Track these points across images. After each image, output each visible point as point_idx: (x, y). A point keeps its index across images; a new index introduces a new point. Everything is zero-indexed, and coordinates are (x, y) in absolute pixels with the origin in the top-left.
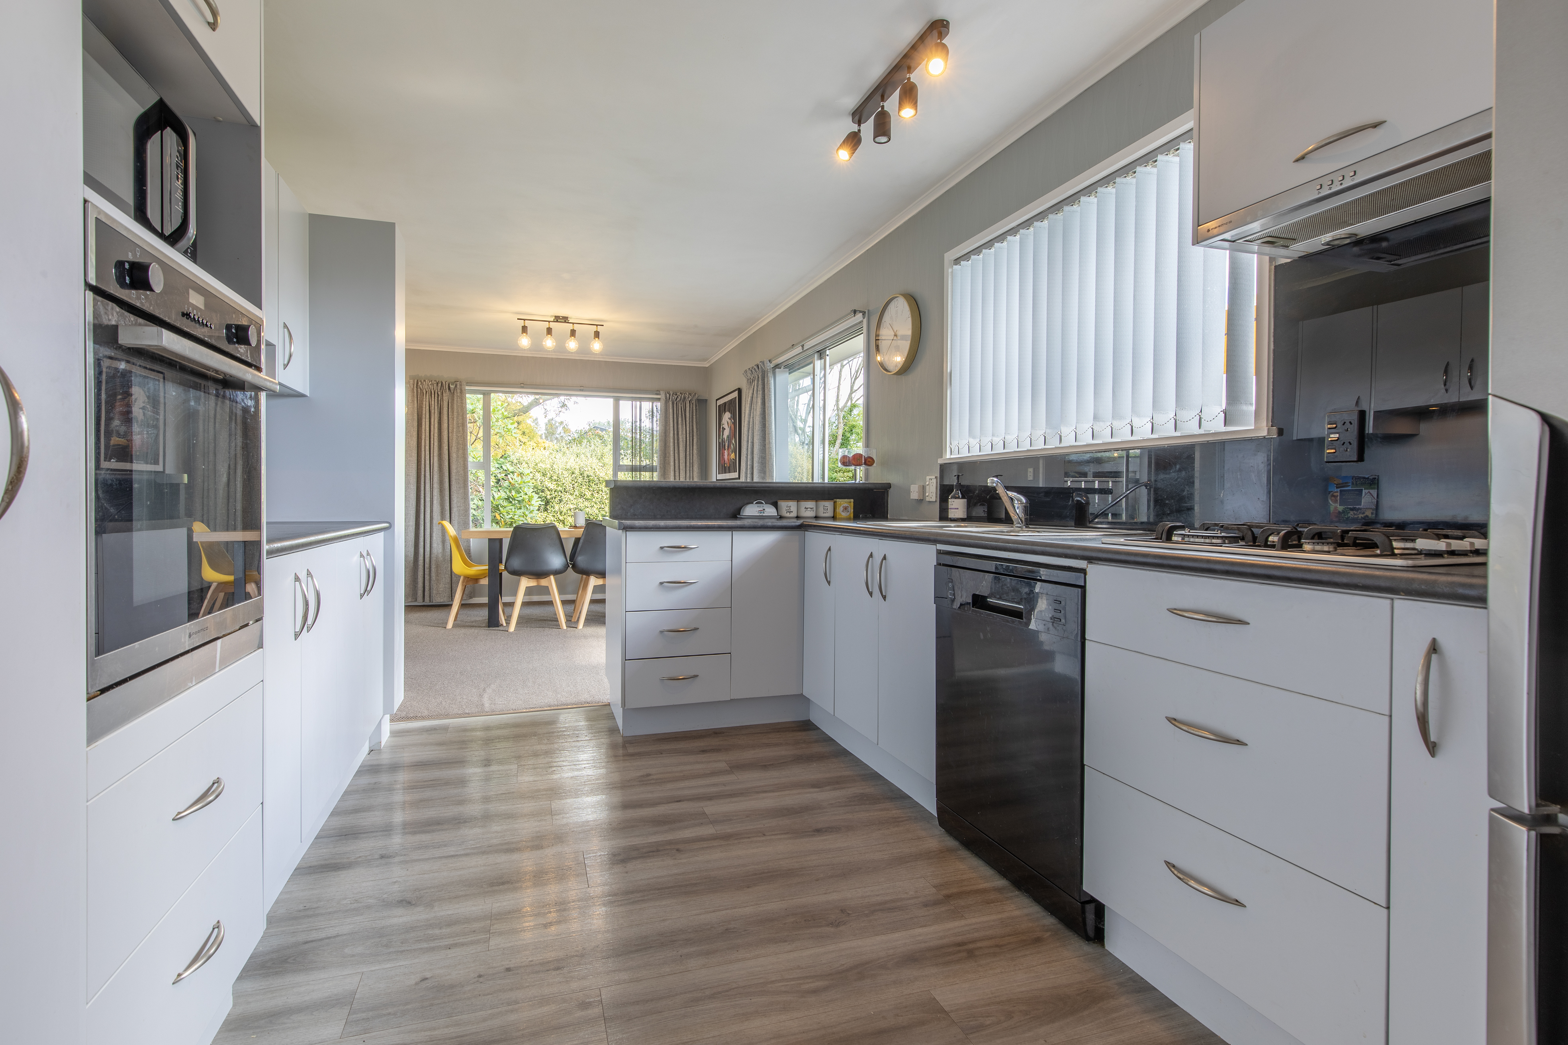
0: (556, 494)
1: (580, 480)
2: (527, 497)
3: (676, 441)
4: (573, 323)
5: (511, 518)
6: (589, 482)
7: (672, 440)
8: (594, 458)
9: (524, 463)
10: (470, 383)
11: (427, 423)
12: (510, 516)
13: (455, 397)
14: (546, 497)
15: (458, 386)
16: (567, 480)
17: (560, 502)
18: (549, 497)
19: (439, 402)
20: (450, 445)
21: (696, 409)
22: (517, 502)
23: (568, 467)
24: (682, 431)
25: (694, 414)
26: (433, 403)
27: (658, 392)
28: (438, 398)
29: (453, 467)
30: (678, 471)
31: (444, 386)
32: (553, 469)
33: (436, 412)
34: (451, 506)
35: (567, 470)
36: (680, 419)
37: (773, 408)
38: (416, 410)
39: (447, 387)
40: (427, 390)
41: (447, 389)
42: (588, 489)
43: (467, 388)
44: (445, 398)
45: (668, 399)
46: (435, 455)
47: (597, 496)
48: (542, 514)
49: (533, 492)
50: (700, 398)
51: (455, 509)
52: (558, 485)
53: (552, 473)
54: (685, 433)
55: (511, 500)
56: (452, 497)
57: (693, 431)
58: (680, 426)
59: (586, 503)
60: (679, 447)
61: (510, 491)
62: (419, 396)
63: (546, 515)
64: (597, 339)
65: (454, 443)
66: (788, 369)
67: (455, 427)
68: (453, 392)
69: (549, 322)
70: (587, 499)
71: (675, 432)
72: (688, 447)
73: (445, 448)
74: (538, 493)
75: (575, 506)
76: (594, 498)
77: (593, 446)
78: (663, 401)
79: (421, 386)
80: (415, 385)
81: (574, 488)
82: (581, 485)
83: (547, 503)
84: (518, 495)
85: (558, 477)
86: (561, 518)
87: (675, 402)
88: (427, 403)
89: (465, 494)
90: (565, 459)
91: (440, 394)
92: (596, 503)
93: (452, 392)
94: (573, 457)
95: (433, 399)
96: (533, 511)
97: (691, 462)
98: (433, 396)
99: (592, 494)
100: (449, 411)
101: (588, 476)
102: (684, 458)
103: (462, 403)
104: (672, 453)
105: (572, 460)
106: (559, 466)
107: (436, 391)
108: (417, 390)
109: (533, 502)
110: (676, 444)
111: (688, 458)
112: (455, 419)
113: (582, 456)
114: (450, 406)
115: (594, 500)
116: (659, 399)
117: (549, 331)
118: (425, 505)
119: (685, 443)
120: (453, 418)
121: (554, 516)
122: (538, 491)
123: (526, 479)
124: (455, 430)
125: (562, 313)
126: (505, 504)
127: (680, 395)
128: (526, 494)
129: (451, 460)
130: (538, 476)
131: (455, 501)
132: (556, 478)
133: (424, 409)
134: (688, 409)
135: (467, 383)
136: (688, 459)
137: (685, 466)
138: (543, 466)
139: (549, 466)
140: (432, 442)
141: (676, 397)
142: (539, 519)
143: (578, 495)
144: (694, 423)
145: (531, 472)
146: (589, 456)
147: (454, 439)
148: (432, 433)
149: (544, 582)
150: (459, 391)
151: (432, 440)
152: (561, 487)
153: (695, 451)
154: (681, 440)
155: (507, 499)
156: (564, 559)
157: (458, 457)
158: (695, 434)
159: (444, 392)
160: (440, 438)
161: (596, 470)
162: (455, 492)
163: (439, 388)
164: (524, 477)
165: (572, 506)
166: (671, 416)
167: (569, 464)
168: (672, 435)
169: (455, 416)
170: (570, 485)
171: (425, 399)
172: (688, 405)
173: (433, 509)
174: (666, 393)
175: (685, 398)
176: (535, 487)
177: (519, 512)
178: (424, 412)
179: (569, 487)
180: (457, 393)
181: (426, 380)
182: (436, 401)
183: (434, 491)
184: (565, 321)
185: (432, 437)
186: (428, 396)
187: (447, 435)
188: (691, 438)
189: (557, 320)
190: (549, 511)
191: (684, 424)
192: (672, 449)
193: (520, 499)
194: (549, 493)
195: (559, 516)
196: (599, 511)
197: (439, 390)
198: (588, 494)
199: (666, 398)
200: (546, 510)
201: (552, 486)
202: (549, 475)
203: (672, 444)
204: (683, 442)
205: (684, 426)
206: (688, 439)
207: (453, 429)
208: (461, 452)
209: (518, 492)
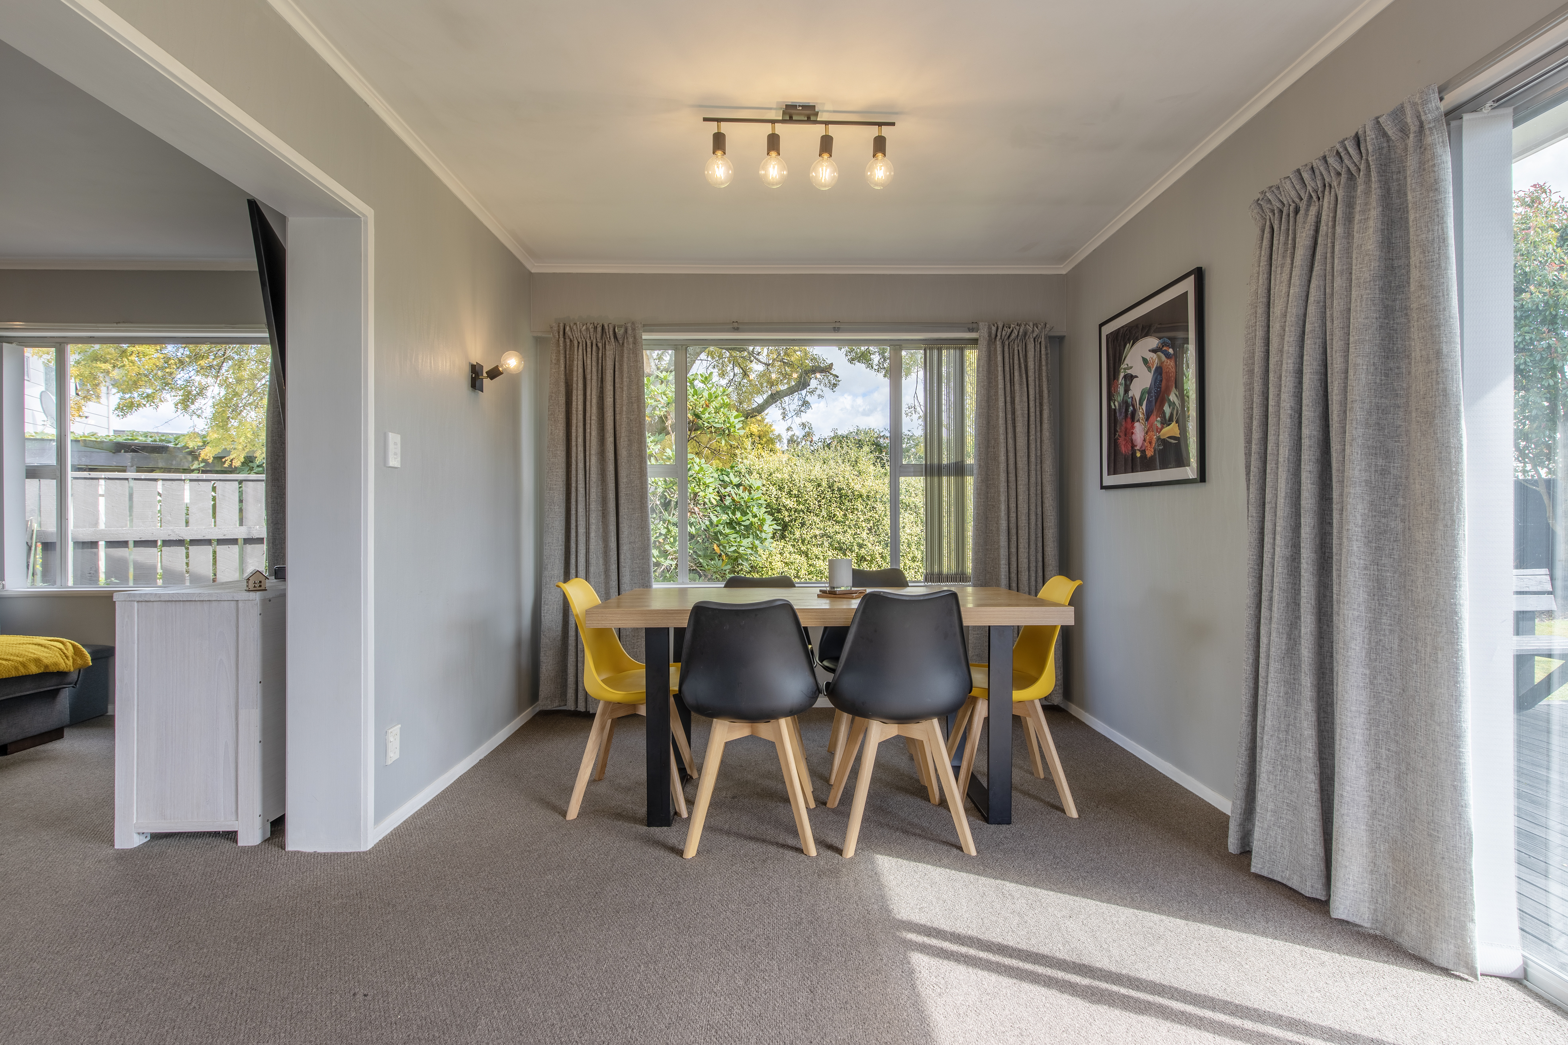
0: (797, 515)
1: (829, 495)
2: (756, 520)
3: (1009, 416)
4: (827, 123)
5: (735, 551)
6: (841, 497)
7: (1001, 414)
8: (848, 464)
9: (755, 474)
10: (652, 327)
11: (579, 397)
12: (733, 549)
13: (626, 351)
14: (783, 519)
15: (630, 332)
16: (811, 495)
17: (802, 526)
18: (787, 519)
19: (600, 361)
20: (618, 435)
21: (1047, 354)
22: (743, 527)
23: (812, 477)
24: (1021, 396)
25: (1044, 363)
26: (589, 362)
27: (975, 325)
28: (598, 353)
29: (623, 473)
30: (1014, 472)
31: (607, 331)
32: (792, 481)
33: (594, 377)
34: (620, 542)
35: (811, 481)
36: (1016, 374)
37: (1452, 241)
38: (563, 377)
39: (611, 333)
40: (579, 340)
41: (612, 337)
42: (839, 507)
43: (645, 336)
44: (609, 353)
45: (993, 336)
46: (592, 452)
47: (851, 516)
48: (778, 543)
49: (765, 512)
50: (1053, 334)
51: (625, 548)
52: (799, 503)
53: (791, 485)
54: (1025, 399)
55: (734, 524)
56: (621, 526)
57: (1041, 396)
58: (1017, 387)
59: (837, 528)
60: (1014, 427)
61: (734, 513)
62: (568, 352)
63: (783, 544)
64: (880, 155)
65: (623, 430)
66: (1510, 110)
67: (625, 402)
68: (623, 344)
69: (773, 122)
70: (837, 522)
71: (1008, 399)
72: (1032, 426)
73: (610, 439)
74: (772, 515)
75: (822, 532)
76: (848, 520)
77: (845, 448)
78: (983, 343)
79: (569, 333)
80: (561, 333)
81: (820, 506)
82: (830, 501)
83: (785, 526)
84: (744, 518)
85: (799, 491)
86: (804, 548)
87: (1007, 343)
88: (580, 363)
89: (642, 520)
90: (808, 467)
91: (601, 347)
92: (850, 527)
93: (621, 342)
94: (818, 465)
95: (589, 355)
96: (766, 539)
97: (1039, 454)
98: (589, 350)
99: (845, 515)
100: (616, 376)
101: (840, 489)
102: (1026, 447)
103: (636, 361)
104: (1002, 438)
105: (817, 467)
106: (800, 477)
107: (594, 341)
108: (565, 342)
109: (765, 528)
110: (1010, 422)
111: (1033, 446)
112: (625, 388)
113: (831, 462)
114: (616, 367)
115: (847, 523)
116: (974, 342)
117: (773, 142)
118: (577, 540)
119: (1026, 419)
120: (622, 388)
121: (794, 545)
122: (773, 510)
123: (756, 495)
124: (624, 409)
125: (799, 95)
126: (727, 531)
127: (1018, 328)
128: (755, 516)
129: (619, 462)
130: (774, 490)
131: (626, 533)
132: (796, 493)
133: (575, 373)
134: (1031, 354)
135: (644, 326)
136: (1034, 449)
137: (1026, 462)
138: (779, 476)
139: (786, 476)
140: (588, 430)
141: (1009, 331)
142: (774, 550)
143: (826, 516)
144: (1044, 379)
145: (764, 485)
146: (840, 462)
147: (624, 425)
148: (588, 415)
149: (764, 730)
150: (631, 340)
151: (588, 426)
152: (804, 505)
153: (1046, 434)
154: (1018, 413)
155: (731, 524)
156: (810, 679)
157: (630, 455)
158: (1045, 401)
159: (607, 343)
160: (603, 423)
161: (850, 481)
162: (625, 517)
163: (599, 335)
164: (752, 491)
165: (817, 532)
166: (1000, 369)
167: (813, 473)
168: (1001, 404)
169: (625, 383)
170: (815, 502)
171: (576, 357)
172: (1031, 346)
173: (590, 547)
174: (989, 326)
175: (1025, 334)
176: (768, 506)
177: (746, 542)
178: (575, 379)
179: (813, 504)
180: (628, 344)
181: (578, 323)
182: (594, 358)
183: (591, 515)
184: (809, 118)
185: (588, 421)
186: (580, 351)
187: (612, 418)
188: (1038, 409)
189: (791, 117)
190: (787, 539)
191: (1025, 383)
192: (1002, 430)
193: (747, 523)
194: (787, 514)
195: (801, 546)
196: (854, 538)
197: (598, 340)
198: (840, 514)
199: (990, 336)
200: (783, 537)
201: (790, 503)
202: (786, 489)
203: (1001, 421)
204: (1023, 416)
205: (1025, 385)
206: (1032, 410)
207: (622, 407)
208: (635, 447)
209: (744, 513)
